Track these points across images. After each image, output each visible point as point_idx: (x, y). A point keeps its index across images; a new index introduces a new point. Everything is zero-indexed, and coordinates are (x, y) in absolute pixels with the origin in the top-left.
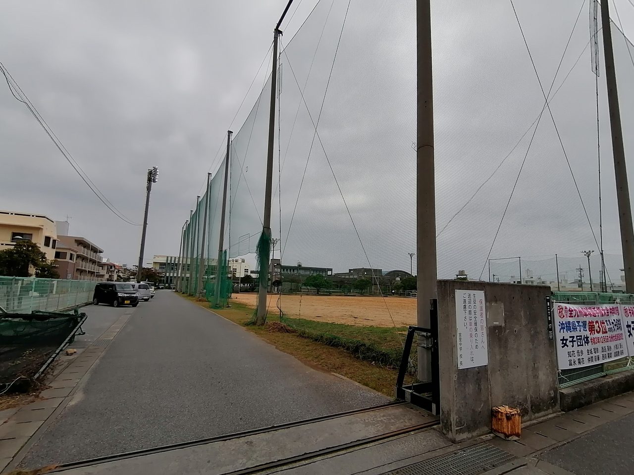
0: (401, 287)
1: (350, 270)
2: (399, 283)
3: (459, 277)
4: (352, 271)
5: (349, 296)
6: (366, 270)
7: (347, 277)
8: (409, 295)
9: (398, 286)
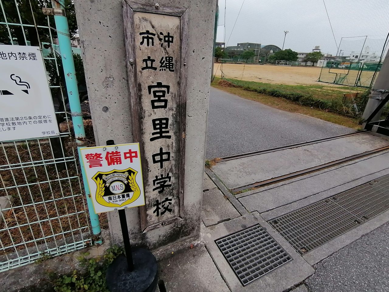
0: (274, 58)
1: (238, 44)
2: (273, 54)
3: (314, 51)
4: (239, 45)
5: (238, 63)
6: (250, 44)
7: (236, 49)
8: (278, 63)
9: (272, 57)
